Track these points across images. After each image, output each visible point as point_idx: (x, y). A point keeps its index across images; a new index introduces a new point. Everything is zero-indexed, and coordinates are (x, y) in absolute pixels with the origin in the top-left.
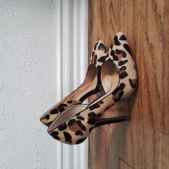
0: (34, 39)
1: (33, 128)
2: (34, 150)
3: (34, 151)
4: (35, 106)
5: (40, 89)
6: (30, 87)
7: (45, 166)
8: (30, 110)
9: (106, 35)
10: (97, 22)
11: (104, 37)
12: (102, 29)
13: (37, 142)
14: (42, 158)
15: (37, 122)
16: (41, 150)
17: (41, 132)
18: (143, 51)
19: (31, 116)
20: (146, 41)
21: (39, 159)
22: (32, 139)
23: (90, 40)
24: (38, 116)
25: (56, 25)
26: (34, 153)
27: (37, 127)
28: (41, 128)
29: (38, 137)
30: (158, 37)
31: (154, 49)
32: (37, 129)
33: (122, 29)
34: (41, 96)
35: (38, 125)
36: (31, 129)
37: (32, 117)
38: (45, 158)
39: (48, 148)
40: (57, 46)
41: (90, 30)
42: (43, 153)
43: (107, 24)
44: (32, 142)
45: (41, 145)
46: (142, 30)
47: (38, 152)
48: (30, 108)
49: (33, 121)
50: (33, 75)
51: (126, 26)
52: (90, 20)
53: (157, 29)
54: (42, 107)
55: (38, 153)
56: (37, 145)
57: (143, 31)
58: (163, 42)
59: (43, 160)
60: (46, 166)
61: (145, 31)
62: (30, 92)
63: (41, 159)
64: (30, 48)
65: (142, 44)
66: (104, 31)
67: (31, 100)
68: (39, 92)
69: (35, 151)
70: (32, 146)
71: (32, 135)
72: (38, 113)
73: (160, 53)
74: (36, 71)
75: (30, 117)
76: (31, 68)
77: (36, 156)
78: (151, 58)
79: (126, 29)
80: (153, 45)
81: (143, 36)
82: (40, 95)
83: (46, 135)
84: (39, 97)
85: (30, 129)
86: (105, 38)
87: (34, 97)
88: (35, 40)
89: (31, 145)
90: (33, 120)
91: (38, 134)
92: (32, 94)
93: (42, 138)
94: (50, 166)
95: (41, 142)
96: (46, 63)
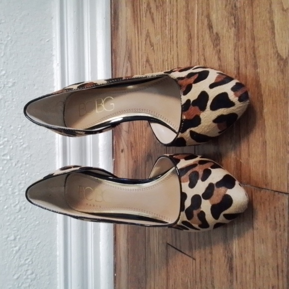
0: (11, 42)
1: (11, 204)
2: (13, 245)
3: (13, 247)
4: (14, 164)
5: (23, 134)
6: (3, 128)
7: (34, 275)
8: (5, 171)
9: (141, 33)
10: (125, 13)
11: (138, 37)
12: (135, 23)
13: (18, 231)
14: (29, 260)
15: (17, 193)
16: (26, 245)
17: (26, 212)
18: (204, 49)
19: (7, 183)
20: (208, 31)
21: (23, 262)
22: (9, 225)
23: (114, 48)
24: (20, 184)
25: (52, 18)
26: (13, 251)
27: (17, 203)
28: (24, 205)
29: (20, 222)
30: (227, 19)
31: (221, 42)
32: (18, 207)
33: (167, 17)
34: (24, 146)
35: (19, 200)
36: (6, 207)
37: (8, 185)
38: (34, 259)
39: (39, 242)
40: (53, 55)
41: (114, 30)
42: (30, 251)
43: (141, 13)
44: (8, 230)
45: (26, 236)
46: (200, 11)
47: (19, 250)
48: (3, 168)
49: (10, 193)
50: (8, 106)
51: (175, 11)
52: (113, 12)
53: (226, 6)
54: (28, 165)
55: (21, 250)
56: (18, 235)
57: (202, 15)
58: (235, 28)
59: (31, 263)
60: (36, 275)
61: (205, 13)
62: (4, 138)
63: (27, 262)
64: (2, 57)
65: (202, 36)
66: (138, 27)
67: (5, 153)
68: (21, 139)
69: (15, 247)
70: (8, 238)
71: (8, 218)
72: (19, 177)
73: (231, 46)
74: (14, 100)
75: (4, 185)
76: (4, 95)
77: (16, 257)
78: (216, 57)
79: (175, 16)
80: (219, 35)
81: (203, 23)
82: (23, 144)
83: (35, 218)
84: (21, 148)
85: (4, 206)
86: (140, 38)
87: (11, 147)
88: (13, 43)
89: (6, 236)
90: (10, 189)
91: (20, 216)
92: (8, 141)
93: (28, 223)
94: (43, 274)
95: (26, 231)
96: (34, 85)
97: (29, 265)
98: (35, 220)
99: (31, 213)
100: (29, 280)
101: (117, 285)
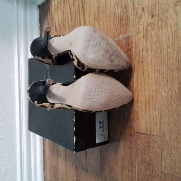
7: (7, 169)
14: (4, 162)
16: (3, 156)
17: (3, 140)
21: (1, 163)
25: (14, 54)
28: (2, 137)
34: (2, 111)
39: (9, 154)
40: (15, 70)
42: (5, 158)
45: (3, 152)
54: (3, 119)
60: (8, 169)
63: (3, 163)
83: (7, 143)
93: (4, 145)
94: (11, 169)
95: (3, 149)
96: (6, 84)
97: (4, 164)
98: (7, 144)
99: (5, 141)
100: (5, 171)
101: (45, 172)
